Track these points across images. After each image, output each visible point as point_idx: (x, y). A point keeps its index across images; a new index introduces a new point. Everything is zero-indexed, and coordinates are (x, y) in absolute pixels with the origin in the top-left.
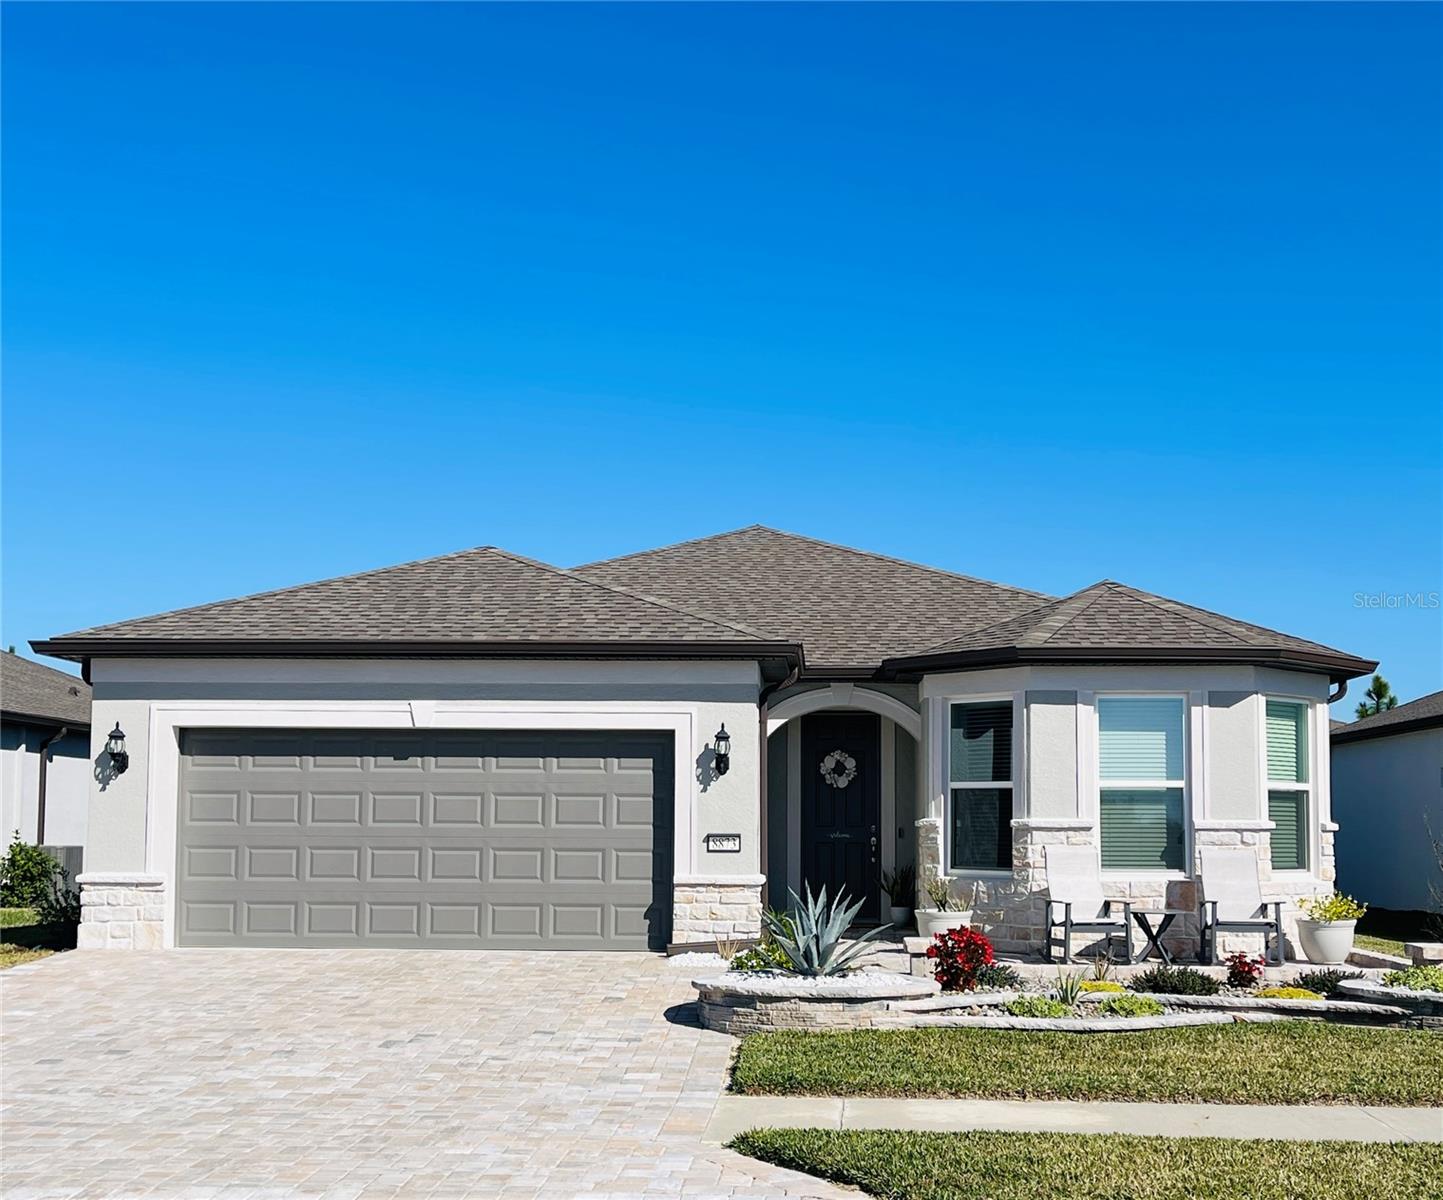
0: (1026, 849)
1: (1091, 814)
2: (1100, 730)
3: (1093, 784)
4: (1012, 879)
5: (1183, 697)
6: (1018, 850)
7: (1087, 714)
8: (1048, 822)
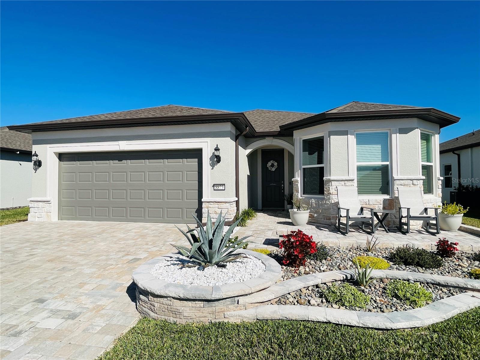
0: (329, 188)
1: (354, 175)
2: (356, 145)
3: (354, 164)
4: (324, 198)
5: (389, 131)
6: (326, 188)
7: (352, 139)
8: (338, 178)
